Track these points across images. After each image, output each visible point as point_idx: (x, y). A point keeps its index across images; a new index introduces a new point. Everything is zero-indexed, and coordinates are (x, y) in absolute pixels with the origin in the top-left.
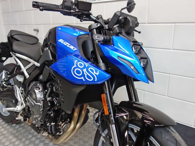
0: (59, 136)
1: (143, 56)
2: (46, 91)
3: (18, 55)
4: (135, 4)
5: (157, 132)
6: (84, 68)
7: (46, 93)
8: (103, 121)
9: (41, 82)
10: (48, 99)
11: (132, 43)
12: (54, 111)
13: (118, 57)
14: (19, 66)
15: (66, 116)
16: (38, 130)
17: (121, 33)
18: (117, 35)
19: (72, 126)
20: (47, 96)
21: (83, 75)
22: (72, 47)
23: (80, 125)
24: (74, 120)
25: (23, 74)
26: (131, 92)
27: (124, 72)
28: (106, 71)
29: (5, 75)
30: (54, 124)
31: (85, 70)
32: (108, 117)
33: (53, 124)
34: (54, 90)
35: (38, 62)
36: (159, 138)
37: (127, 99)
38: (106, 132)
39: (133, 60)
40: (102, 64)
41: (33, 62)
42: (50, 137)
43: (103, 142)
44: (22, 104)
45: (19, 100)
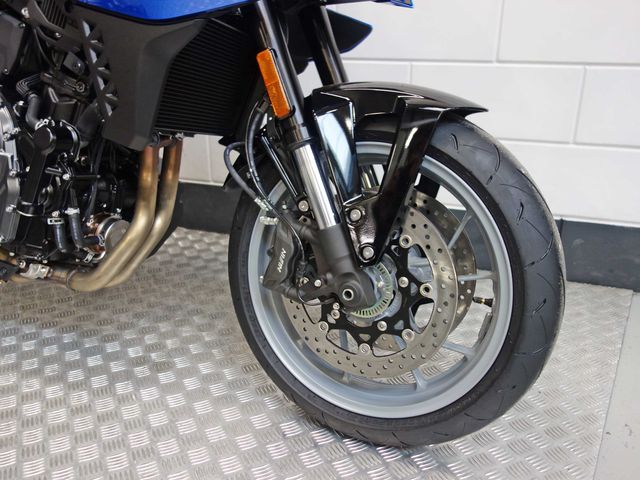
0: (95, 266)
2: (21, 103)
7: (24, 109)
10: (39, 125)
15: (111, 193)
19: (141, 221)
20: (30, 117)
23: (164, 223)
24: (144, 200)
30: (77, 211)
33: (71, 212)
34: (54, 97)
42: (61, 274)
43: (267, 228)
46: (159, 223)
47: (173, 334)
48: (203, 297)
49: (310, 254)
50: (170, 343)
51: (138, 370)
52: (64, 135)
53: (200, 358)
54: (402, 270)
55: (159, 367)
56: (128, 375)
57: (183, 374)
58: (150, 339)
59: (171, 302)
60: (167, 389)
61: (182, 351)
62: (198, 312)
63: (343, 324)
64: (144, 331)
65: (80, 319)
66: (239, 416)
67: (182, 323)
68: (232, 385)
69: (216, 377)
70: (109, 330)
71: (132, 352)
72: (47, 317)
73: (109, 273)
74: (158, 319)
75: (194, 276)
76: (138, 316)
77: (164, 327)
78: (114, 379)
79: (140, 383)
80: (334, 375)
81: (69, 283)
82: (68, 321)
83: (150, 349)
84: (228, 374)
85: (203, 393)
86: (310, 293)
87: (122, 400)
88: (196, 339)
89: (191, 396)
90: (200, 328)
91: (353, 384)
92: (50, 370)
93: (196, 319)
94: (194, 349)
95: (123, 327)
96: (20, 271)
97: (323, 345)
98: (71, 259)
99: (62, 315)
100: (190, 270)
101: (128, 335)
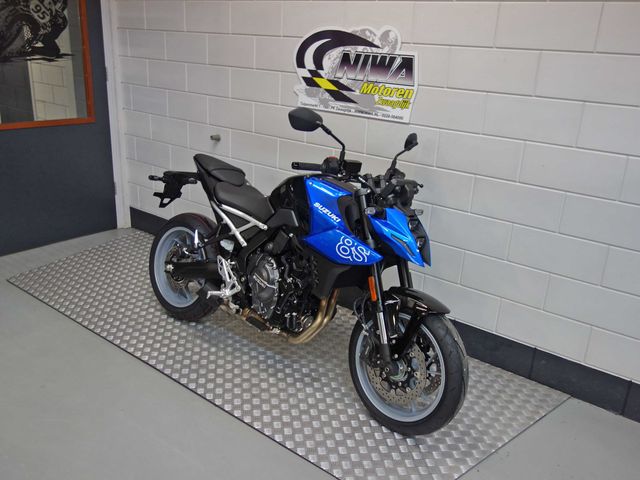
0: (300, 333)
1: (421, 234)
2: (283, 268)
3: (225, 207)
4: (417, 144)
5: (429, 320)
6: (352, 246)
7: (283, 271)
8: (366, 310)
9: (272, 254)
10: (289, 280)
11: (409, 219)
12: (297, 297)
13: (392, 235)
14: (226, 225)
16: (262, 326)
17: (395, 204)
18: (391, 207)
19: (319, 320)
20: (286, 276)
21: (351, 254)
22: (334, 217)
23: (328, 320)
25: (233, 238)
26: (404, 275)
27: (397, 252)
28: (376, 250)
29: (199, 238)
30: (296, 314)
31: (353, 249)
32: (375, 304)
33: (294, 314)
34: (295, 267)
35: (265, 223)
36: (430, 326)
37: (399, 285)
38: (371, 323)
39: (409, 239)
40: (370, 240)
41: (254, 222)
42: (285, 334)
43: (365, 336)
44: (233, 286)
45: (228, 280)
46: (326, 320)
47: (323, 366)
48: (340, 349)
49: (377, 348)
50: (321, 370)
51: (306, 379)
52: (296, 285)
53: (333, 380)
54: (409, 365)
55: (314, 380)
56: (302, 380)
57: (324, 385)
58: (312, 366)
59: (325, 349)
60: (317, 390)
61: (325, 375)
62: (336, 357)
63: (387, 379)
64: (310, 362)
65: (283, 349)
66: (343, 408)
67: (327, 361)
68: (344, 395)
69: (337, 390)
70: (295, 357)
71: (304, 370)
72: (269, 344)
73: (303, 338)
74: (317, 357)
75: (338, 336)
76: (308, 353)
77: (319, 361)
78: (296, 380)
79: (306, 385)
80: (382, 399)
81: (287, 339)
82: (278, 349)
83: (312, 370)
84: (343, 390)
85: (331, 395)
86: (376, 365)
87: (299, 390)
88: (332, 370)
89: (326, 395)
90: (336, 366)
91: (389, 405)
92: (271, 371)
93: (335, 361)
94: (331, 375)
95: (301, 357)
96: (269, 329)
97: (379, 386)
98: (291, 330)
99: (276, 345)
100: (336, 333)
101: (303, 362)
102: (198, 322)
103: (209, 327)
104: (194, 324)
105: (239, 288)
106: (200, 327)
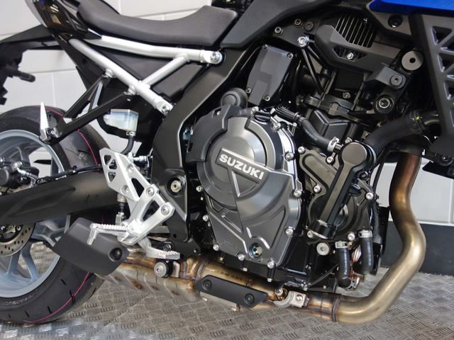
2: (295, 124)
10: (333, 142)
30: (370, 234)
41: (185, 54)
44: (152, 208)
45: (136, 197)
102: (55, 322)
103: (83, 328)
104: (48, 328)
105: (167, 209)
106: (63, 331)
